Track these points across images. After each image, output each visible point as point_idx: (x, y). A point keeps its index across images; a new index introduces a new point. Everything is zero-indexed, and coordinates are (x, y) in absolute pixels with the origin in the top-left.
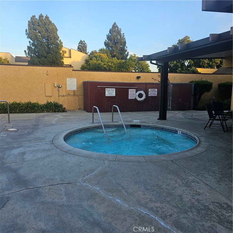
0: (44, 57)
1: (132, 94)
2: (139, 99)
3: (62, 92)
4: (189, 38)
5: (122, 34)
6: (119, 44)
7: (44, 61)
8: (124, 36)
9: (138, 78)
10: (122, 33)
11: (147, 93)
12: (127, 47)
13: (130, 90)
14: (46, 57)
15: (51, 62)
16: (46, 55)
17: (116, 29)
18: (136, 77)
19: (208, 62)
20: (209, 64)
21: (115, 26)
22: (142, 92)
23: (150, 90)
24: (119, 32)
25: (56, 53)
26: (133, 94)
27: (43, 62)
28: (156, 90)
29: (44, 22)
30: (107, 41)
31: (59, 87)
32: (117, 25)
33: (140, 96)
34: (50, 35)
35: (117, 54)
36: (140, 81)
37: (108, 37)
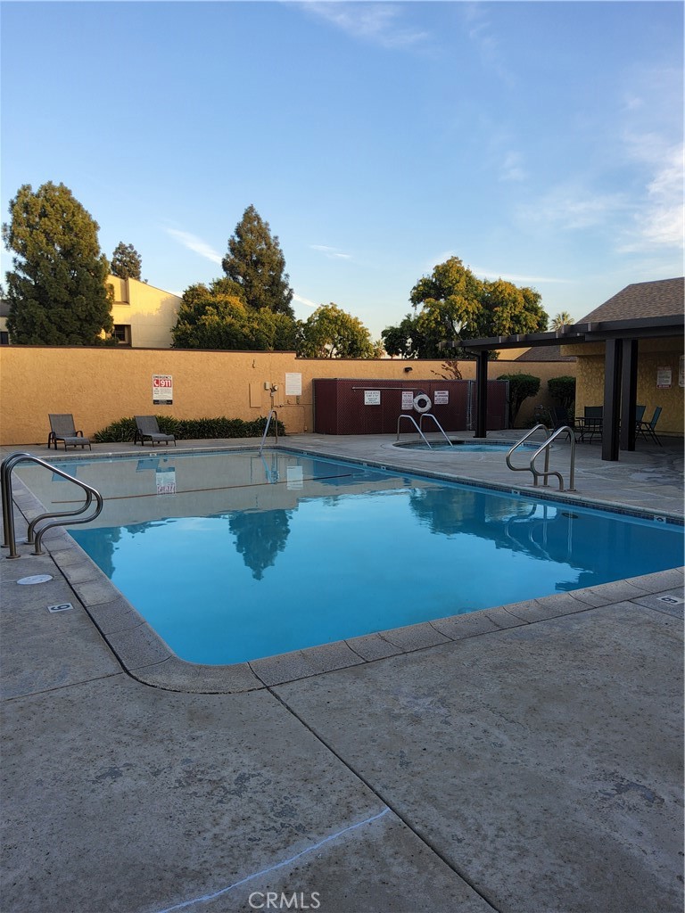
0: (62, 303)
1: (408, 400)
2: (420, 410)
3: (279, 400)
4: (460, 262)
5: (272, 238)
6: (267, 268)
7: (63, 316)
8: (277, 244)
9: (407, 370)
10: (272, 234)
11: (432, 397)
12: (287, 276)
13: (404, 393)
14: (67, 305)
15: (80, 319)
16: (67, 298)
17: (256, 223)
18: (402, 369)
19: (512, 326)
20: (514, 329)
21: (250, 216)
22: (425, 397)
23: (436, 393)
24: (262, 233)
25: (98, 293)
26: (410, 401)
27: (60, 317)
28: (447, 393)
29: (61, 206)
30: (232, 257)
31: (273, 390)
32: (258, 213)
33: (422, 403)
34: (78, 243)
35: (263, 297)
36: (411, 377)
37: (234, 248)
